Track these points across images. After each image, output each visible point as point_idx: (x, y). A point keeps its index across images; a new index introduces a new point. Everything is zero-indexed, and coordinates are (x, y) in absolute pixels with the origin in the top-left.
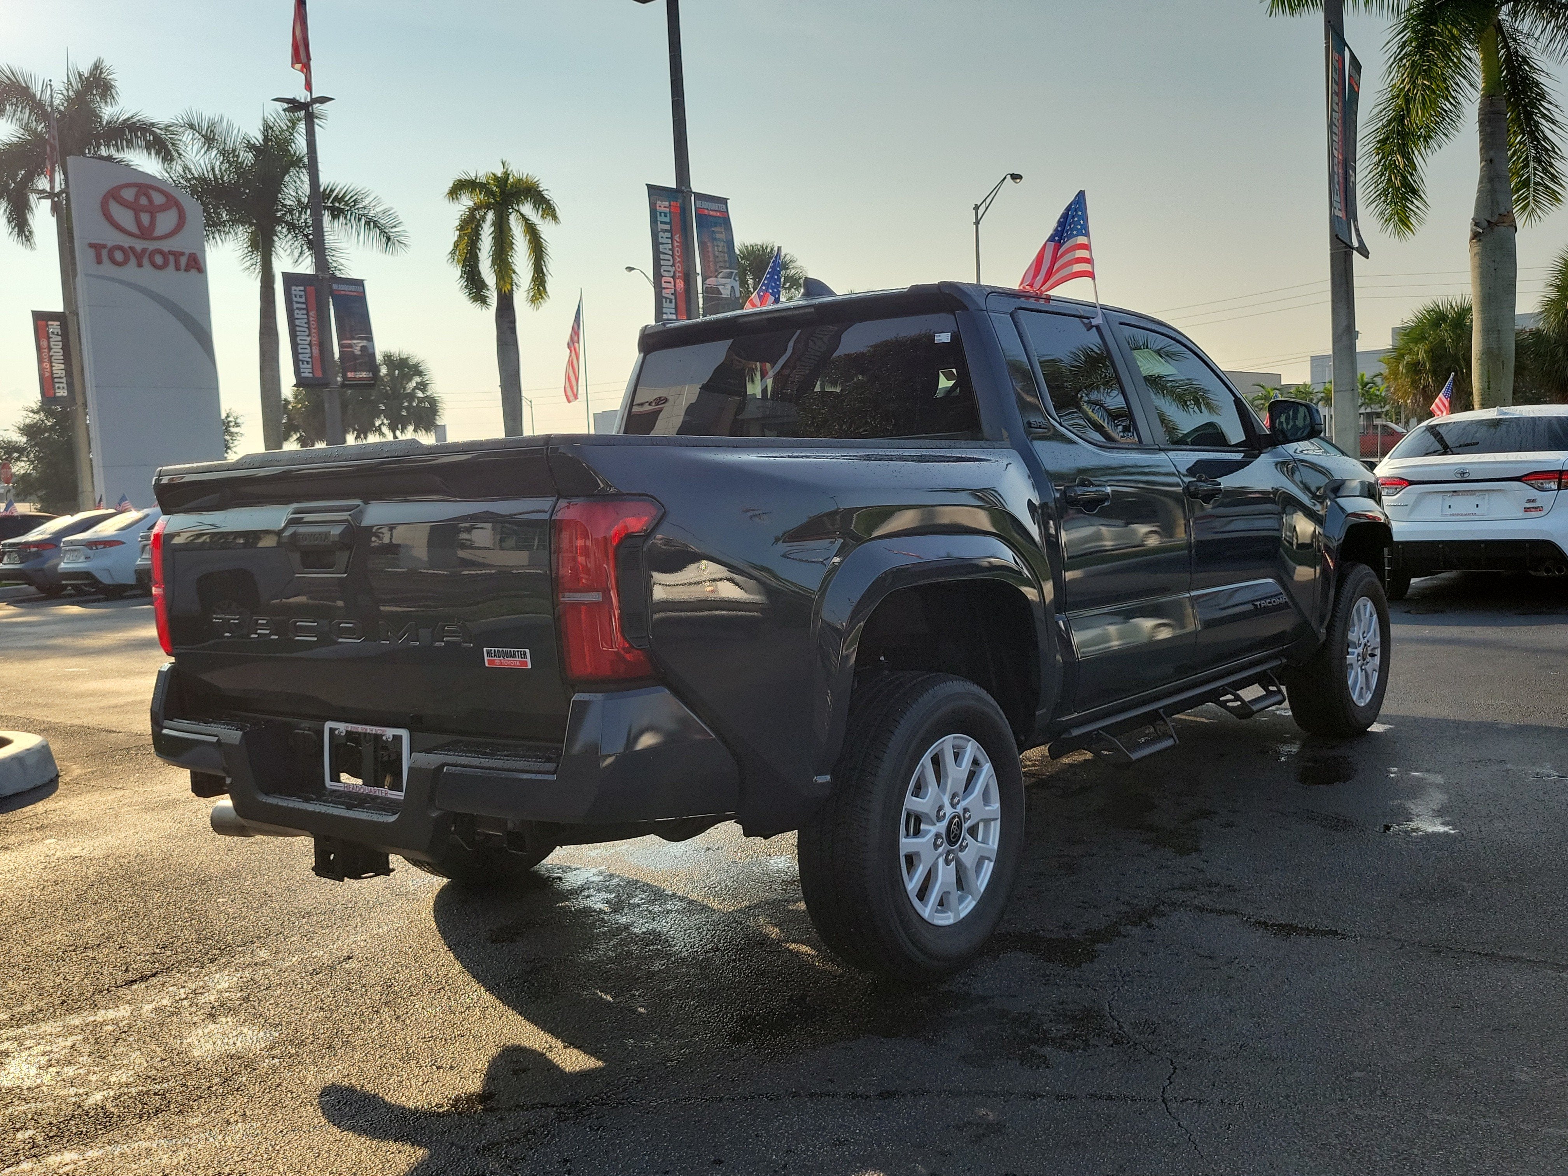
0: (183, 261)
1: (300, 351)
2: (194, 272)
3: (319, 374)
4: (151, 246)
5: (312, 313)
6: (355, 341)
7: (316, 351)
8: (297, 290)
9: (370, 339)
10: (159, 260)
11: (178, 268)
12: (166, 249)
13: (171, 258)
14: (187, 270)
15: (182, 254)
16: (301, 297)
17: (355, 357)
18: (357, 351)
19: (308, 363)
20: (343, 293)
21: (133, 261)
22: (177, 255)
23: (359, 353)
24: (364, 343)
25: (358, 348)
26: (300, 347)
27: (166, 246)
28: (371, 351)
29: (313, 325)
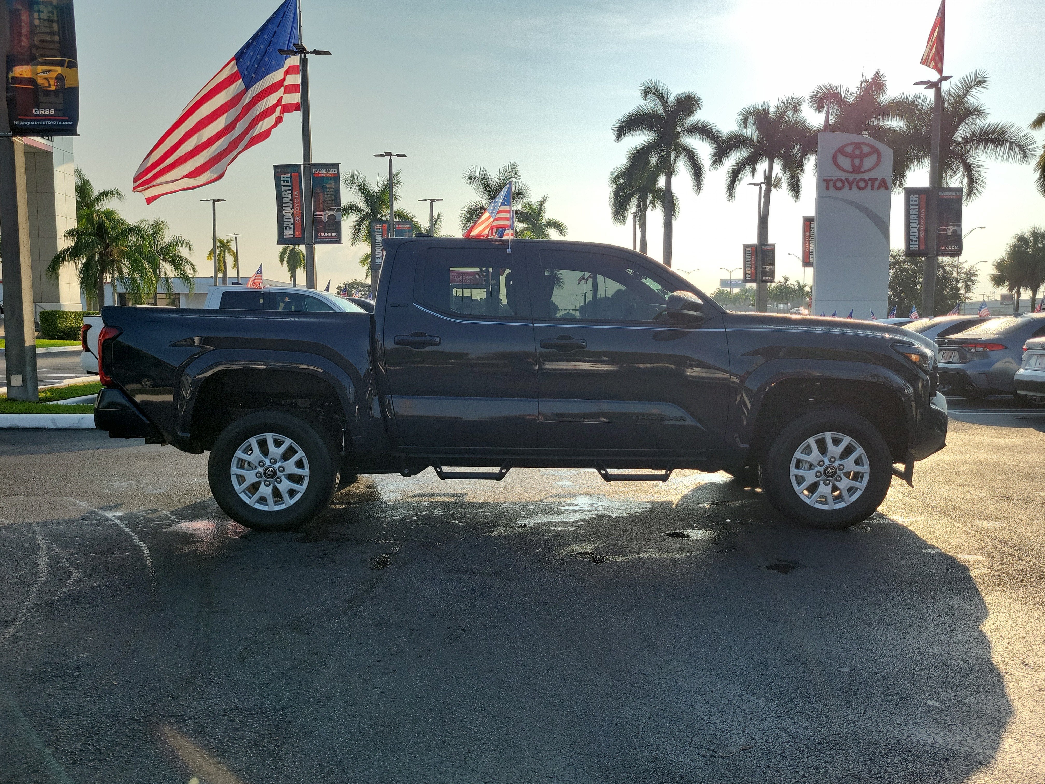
0: (877, 184)
1: (911, 234)
2: (883, 190)
3: (923, 248)
4: (858, 177)
5: (922, 211)
6: (949, 227)
7: (922, 234)
8: (914, 198)
9: (959, 226)
10: (862, 184)
11: (873, 188)
12: (867, 178)
13: (870, 183)
14: (878, 188)
15: (877, 180)
16: (916, 201)
17: (947, 237)
18: (950, 233)
19: (916, 241)
20: (945, 197)
21: (847, 186)
22: (873, 181)
23: (951, 234)
24: (956, 228)
25: (951, 231)
26: (911, 232)
27: (867, 176)
28: (958, 233)
29: (923, 218)
